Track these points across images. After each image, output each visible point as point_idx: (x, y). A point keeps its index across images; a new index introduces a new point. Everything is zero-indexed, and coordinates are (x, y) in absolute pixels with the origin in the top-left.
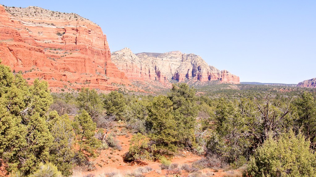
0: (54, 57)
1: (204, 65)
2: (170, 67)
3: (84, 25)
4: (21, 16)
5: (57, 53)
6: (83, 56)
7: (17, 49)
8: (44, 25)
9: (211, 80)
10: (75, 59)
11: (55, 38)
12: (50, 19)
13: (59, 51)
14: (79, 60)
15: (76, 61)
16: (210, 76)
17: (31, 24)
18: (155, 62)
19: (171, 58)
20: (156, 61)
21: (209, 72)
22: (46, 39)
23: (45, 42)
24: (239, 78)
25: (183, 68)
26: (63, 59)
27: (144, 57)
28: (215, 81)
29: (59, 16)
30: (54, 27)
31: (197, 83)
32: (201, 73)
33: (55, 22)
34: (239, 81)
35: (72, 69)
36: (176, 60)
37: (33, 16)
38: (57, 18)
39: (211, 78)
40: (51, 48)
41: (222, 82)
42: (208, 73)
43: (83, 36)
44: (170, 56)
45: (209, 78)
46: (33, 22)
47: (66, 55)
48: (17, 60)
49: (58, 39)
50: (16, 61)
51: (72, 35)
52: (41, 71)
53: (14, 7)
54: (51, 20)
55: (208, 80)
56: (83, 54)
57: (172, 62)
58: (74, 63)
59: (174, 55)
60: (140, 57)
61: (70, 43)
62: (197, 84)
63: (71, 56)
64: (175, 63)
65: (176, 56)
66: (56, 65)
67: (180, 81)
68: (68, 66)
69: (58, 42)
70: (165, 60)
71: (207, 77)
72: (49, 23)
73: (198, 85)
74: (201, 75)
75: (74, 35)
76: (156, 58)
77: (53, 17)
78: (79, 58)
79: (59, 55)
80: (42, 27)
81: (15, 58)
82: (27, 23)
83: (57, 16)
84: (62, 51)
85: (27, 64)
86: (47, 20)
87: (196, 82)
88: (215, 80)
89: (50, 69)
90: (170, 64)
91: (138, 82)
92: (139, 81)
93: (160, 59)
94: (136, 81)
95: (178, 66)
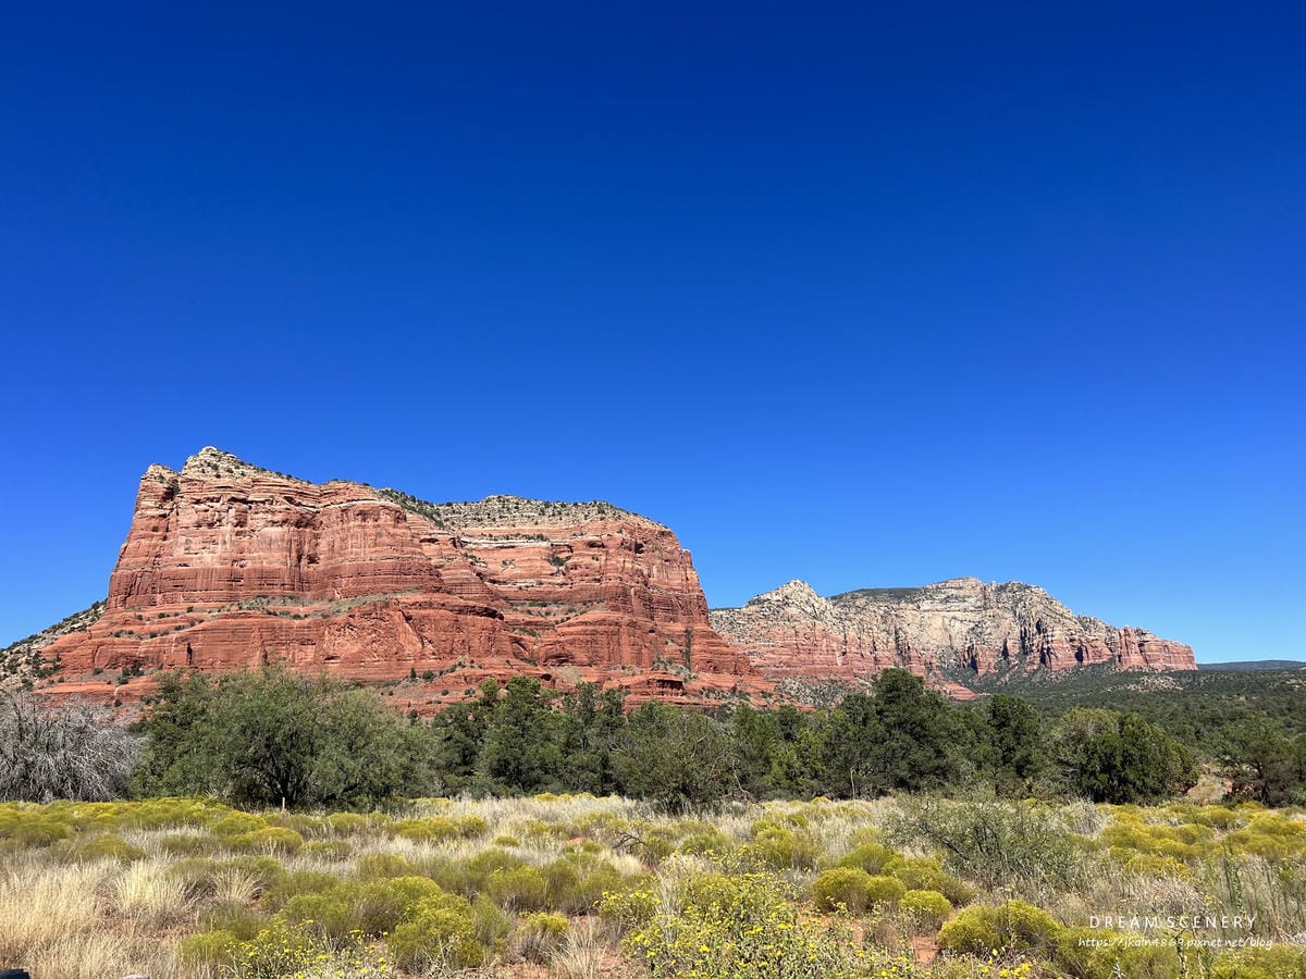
0: (533, 627)
1: (1054, 615)
2: (946, 630)
3: (621, 532)
4: (462, 524)
5: (548, 614)
6: (615, 616)
7: (423, 612)
8: (517, 542)
9: (1085, 662)
10: (591, 628)
11: (544, 572)
12: (536, 523)
13: (554, 608)
14: (600, 628)
15: (594, 633)
16: (1080, 649)
17: (485, 543)
18: (896, 615)
19: (947, 600)
20: (899, 613)
21: (1076, 637)
22: (521, 577)
23: (518, 585)
24: (1190, 652)
25: (988, 631)
26: (559, 630)
27: (858, 603)
28: (1099, 665)
29: (560, 514)
30: (545, 544)
31: (1039, 675)
32: (1048, 642)
33: (548, 531)
34: (1191, 659)
35: (582, 656)
36: (963, 605)
37: (494, 520)
38: (554, 520)
39: (1084, 654)
40: (534, 602)
41: (1125, 668)
42: (1071, 640)
43: (618, 562)
44: (944, 596)
45: (1079, 657)
46: (491, 536)
47: (568, 618)
48: (423, 644)
49: (552, 575)
50: (420, 645)
51: (588, 560)
52: (481, 668)
53: (449, 505)
54: (537, 527)
55: (1075, 662)
56: (618, 610)
57: (952, 614)
58: (589, 638)
59: (954, 592)
60: (845, 606)
61: (583, 583)
62: (1037, 679)
63: (581, 618)
64: (959, 615)
65: (961, 593)
66: (535, 647)
67: (981, 671)
68: (568, 648)
69: (554, 584)
70: (927, 608)
71: (1072, 653)
72: (531, 534)
73: (1040, 683)
74: (1049, 649)
75: (595, 561)
76: (899, 604)
77: (546, 518)
78: (602, 622)
79: (551, 619)
80: (513, 547)
81: (416, 639)
82: (476, 541)
83: (554, 515)
84: (562, 607)
85: (448, 651)
86: (529, 528)
87: (1035, 671)
88: (1099, 661)
89: (508, 662)
90: (947, 621)
91: (832, 682)
92: (837, 679)
93: (911, 606)
94: (827, 678)
95: (972, 625)
